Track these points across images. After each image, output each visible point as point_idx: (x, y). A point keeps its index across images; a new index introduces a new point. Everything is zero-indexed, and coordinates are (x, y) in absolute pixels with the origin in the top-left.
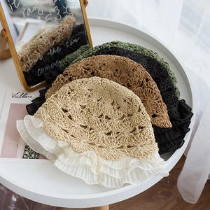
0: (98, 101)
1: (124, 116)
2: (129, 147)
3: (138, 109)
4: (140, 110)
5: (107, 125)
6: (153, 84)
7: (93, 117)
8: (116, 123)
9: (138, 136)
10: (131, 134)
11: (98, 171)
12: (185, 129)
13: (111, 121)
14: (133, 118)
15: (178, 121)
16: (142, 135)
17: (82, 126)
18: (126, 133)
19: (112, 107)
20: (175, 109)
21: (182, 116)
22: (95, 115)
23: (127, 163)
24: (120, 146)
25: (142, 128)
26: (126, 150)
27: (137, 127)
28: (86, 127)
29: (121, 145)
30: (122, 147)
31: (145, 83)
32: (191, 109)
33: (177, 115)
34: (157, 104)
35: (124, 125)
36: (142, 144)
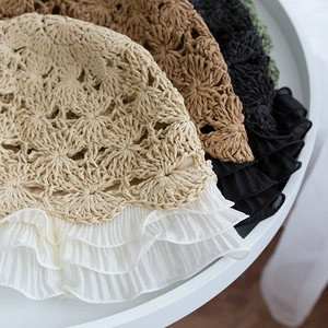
0: (44, 76)
1: (113, 105)
2: (135, 181)
3: (146, 80)
4: (151, 80)
5: (72, 132)
6: (211, 44)
7: (34, 119)
8: (95, 124)
9: (156, 148)
10: (138, 147)
11: (57, 260)
12: (289, 164)
13: (81, 121)
14: (138, 106)
15: (272, 141)
16: (166, 145)
17: (6, 147)
18: (123, 145)
19: (81, 86)
20: (264, 110)
21: (283, 129)
22: (38, 114)
23: (134, 226)
24: (110, 183)
25: (164, 126)
26: (127, 192)
27: (151, 126)
28: (19, 147)
29: (113, 179)
30: (116, 185)
31: (190, 41)
32: (306, 113)
33: (269, 124)
34: (216, 99)
35: (115, 127)
36: (169, 168)
